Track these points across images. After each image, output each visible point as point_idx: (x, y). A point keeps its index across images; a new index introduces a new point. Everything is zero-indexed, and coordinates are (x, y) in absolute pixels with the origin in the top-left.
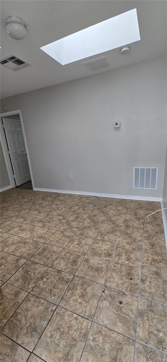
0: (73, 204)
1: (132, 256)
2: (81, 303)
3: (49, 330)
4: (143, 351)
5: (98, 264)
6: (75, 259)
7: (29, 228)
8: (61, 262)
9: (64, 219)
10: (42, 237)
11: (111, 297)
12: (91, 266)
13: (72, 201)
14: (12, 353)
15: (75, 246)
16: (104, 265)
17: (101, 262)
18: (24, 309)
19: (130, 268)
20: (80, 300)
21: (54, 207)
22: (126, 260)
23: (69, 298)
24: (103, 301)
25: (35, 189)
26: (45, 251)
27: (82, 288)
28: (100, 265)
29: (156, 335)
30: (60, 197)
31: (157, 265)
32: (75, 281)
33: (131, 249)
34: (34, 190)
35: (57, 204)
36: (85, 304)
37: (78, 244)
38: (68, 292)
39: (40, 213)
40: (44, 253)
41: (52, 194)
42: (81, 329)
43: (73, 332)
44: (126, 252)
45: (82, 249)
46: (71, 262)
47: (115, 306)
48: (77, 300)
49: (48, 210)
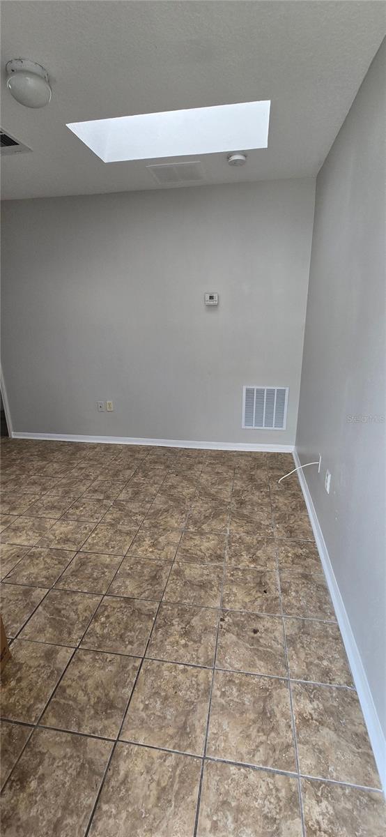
0: (120, 465)
1: (259, 553)
2: (186, 646)
3: (139, 700)
4: (303, 691)
5: (202, 575)
6: (155, 573)
7: (31, 523)
8: (127, 583)
9: (108, 498)
10: (68, 540)
11: (238, 625)
12: (190, 581)
13: (115, 460)
14: (78, 751)
15: (147, 550)
16: (213, 575)
17: (205, 572)
18: (75, 678)
19: (260, 575)
20: (183, 642)
21: (76, 474)
22: (250, 562)
23: (162, 641)
24: (224, 635)
25: (13, 435)
26: (84, 567)
27: (182, 621)
28: (205, 577)
29: (317, 666)
30: (85, 452)
31: (302, 563)
32: (165, 611)
33: (255, 541)
34: (13, 437)
35: (82, 468)
36: (193, 646)
37: (153, 545)
38: (156, 632)
39: (45, 489)
40: (83, 571)
41: (62, 445)
42: (198, 685)
43: (183, 692)
44: (248, 548)
45: (163, 554)
46: (147, 580)
47: (247, 637)
48: (177, 642)
49: (64, 481)
